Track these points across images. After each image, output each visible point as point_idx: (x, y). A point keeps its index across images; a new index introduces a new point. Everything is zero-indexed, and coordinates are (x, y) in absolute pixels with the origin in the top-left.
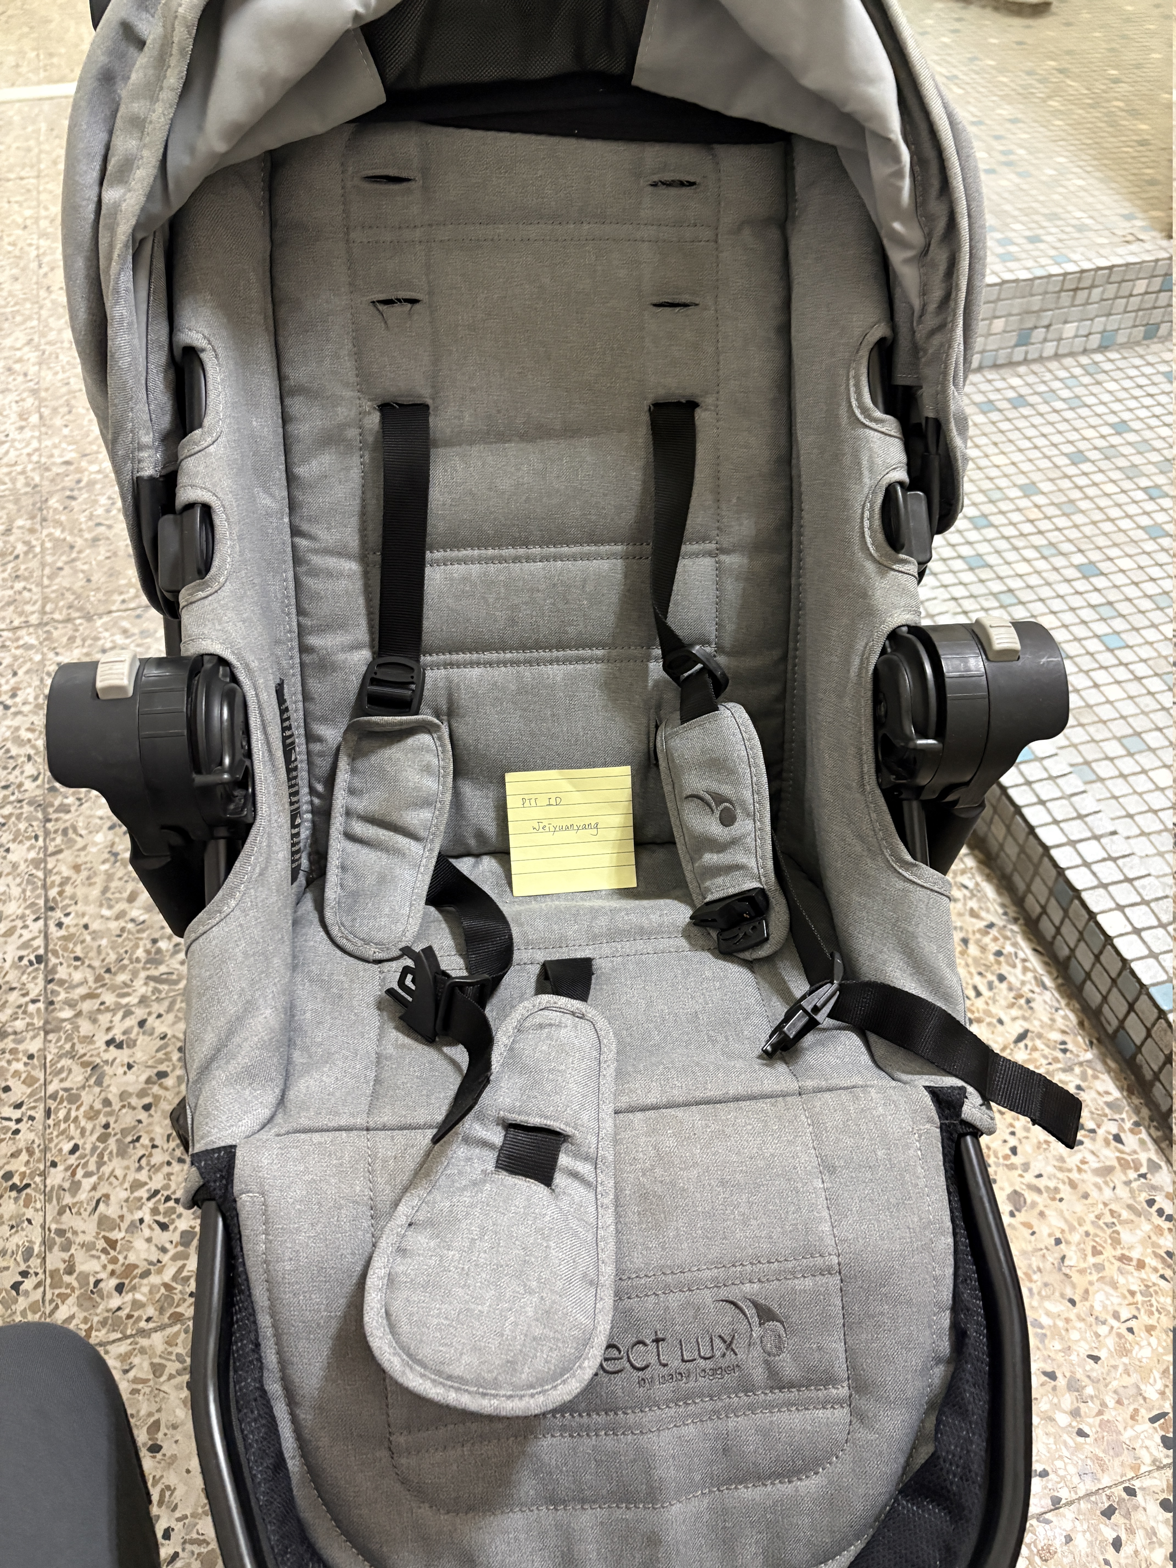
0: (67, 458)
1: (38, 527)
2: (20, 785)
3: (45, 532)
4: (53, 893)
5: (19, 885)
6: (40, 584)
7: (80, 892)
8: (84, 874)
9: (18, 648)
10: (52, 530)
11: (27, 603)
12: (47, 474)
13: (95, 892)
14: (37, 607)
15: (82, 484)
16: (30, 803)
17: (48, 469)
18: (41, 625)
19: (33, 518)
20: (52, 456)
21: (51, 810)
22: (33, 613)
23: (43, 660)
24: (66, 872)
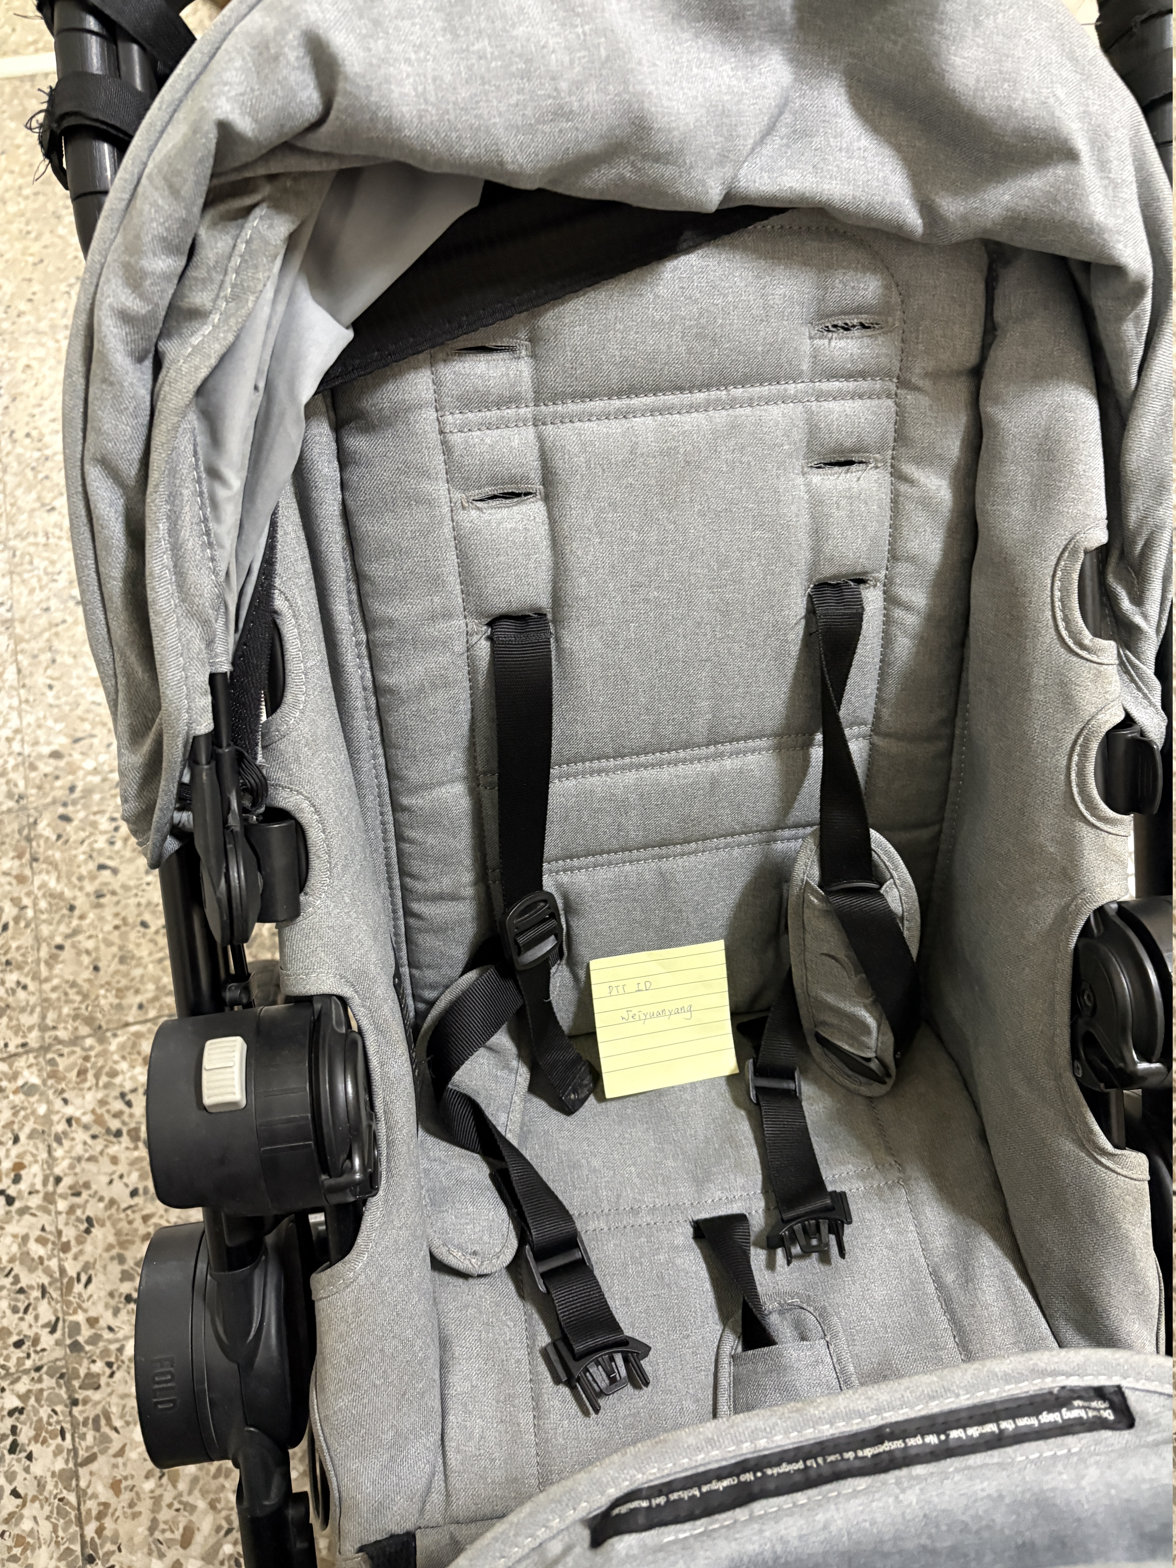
0: (54, 747)
1: (27, 872)
2: (36, 1341)
3: (37, 883)
4: (90, 1530)
5: (48, 1518)
6: (36, 977)
7: (124, 1528)
8: (126, 1496)
9: (15, 1092)
10: (45, 877)
11: (23, 1010)
12: (33, 775)
13: (142, 1530)
14: (35, 1019)
15: (77, 794)
16: (50, 1374)
17: (33, 767)
18: (44, 1049)
19: (20, 856)
20: (36, 743)
21: (76, 1383)
22: (31, 1029)
23: (50, 1112)
24: (104, 1494)
